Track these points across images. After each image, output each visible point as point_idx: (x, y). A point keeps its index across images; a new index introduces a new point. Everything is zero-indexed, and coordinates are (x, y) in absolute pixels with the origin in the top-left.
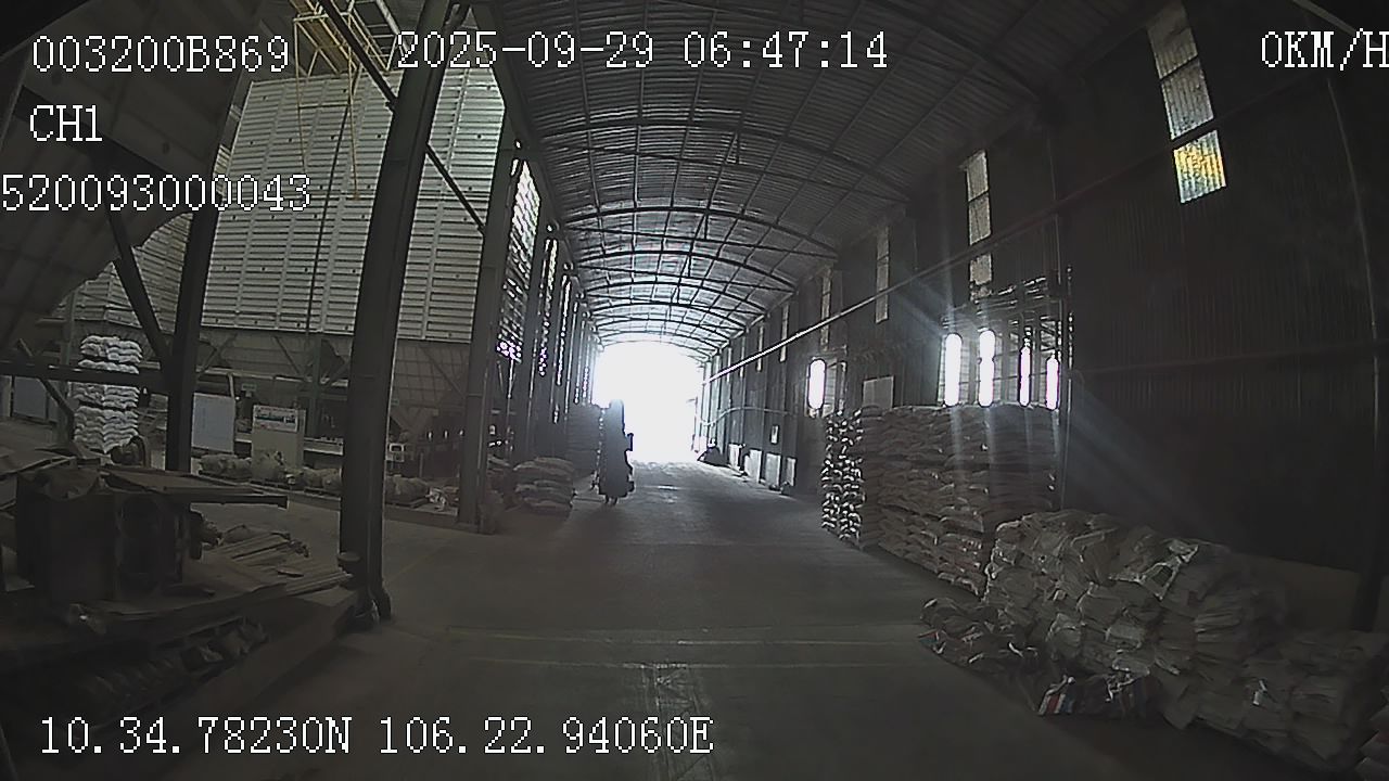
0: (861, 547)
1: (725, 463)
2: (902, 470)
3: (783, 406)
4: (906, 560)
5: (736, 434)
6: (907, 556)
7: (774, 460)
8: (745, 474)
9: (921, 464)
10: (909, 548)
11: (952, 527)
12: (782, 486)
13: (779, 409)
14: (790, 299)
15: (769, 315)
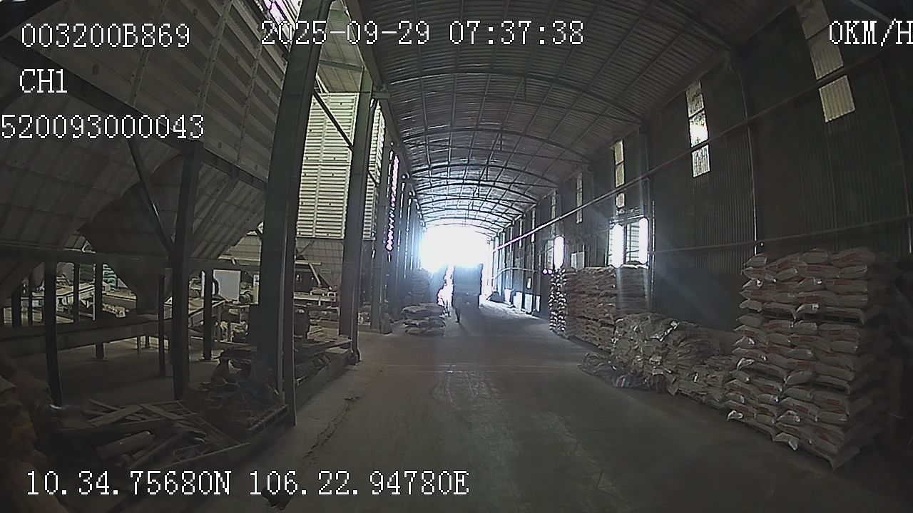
0: (567, 337)
1: (503, 301)
2: (584, 298)
3: (533, 267)
4: (586, 342)
5: (509, 284)
6: (586, 340)
7: (529, 298)
8: (514, 307)
9: (590, 295)
10: (587, 335)
11: (603, 324)
12: (534, 312)
13: (531, 269)
14: (535, 207)
15: (525, 215)
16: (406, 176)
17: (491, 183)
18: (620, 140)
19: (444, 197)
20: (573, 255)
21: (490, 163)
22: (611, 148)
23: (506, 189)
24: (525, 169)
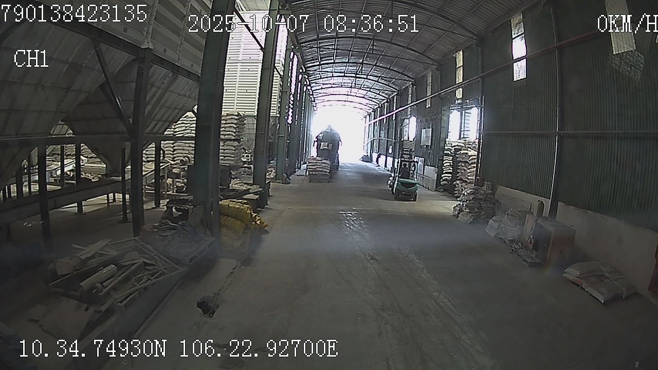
1: (371, 161)
3: (393, 138)
5: (376, 149)
7: (390, 160)
8: (379, 166)
12: (393, 170)
13: (392, 139)
14: (396, 95)
15: (389, 100)
16: (303, 70)
17: (365, 77)
18: (460, 51)
19: (330, 86)
20: (423, 130)
21: (364, 62)
22: (454, 56)
23: (375, 81)
24: (390, 67)
